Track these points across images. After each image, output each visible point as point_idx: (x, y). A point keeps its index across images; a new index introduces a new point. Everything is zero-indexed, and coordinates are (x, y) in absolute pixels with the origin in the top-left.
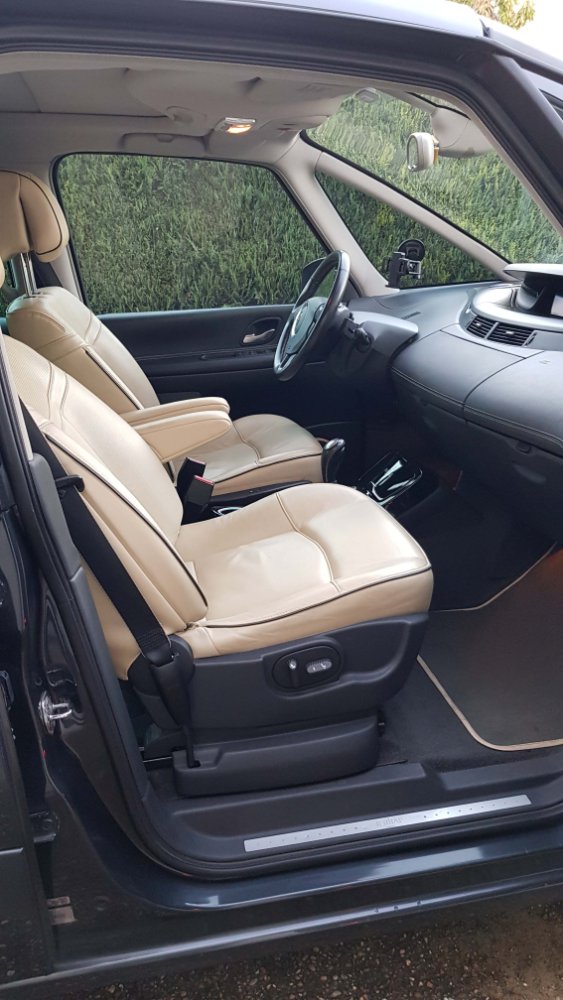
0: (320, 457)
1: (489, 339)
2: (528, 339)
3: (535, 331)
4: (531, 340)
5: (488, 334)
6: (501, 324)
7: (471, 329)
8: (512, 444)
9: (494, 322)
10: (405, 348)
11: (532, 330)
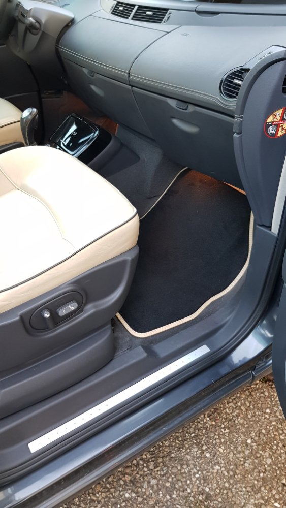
0: (19, 123)
1: (132, 19)
2: (166, 17)
3: (169, 10)
4: (168, 18)
5: (131, 16)
6: (140, 7)
7: (115, 12)
8: (173, 103)
9: (134, 6)
10: (67, 30)
11: (167, 10)
